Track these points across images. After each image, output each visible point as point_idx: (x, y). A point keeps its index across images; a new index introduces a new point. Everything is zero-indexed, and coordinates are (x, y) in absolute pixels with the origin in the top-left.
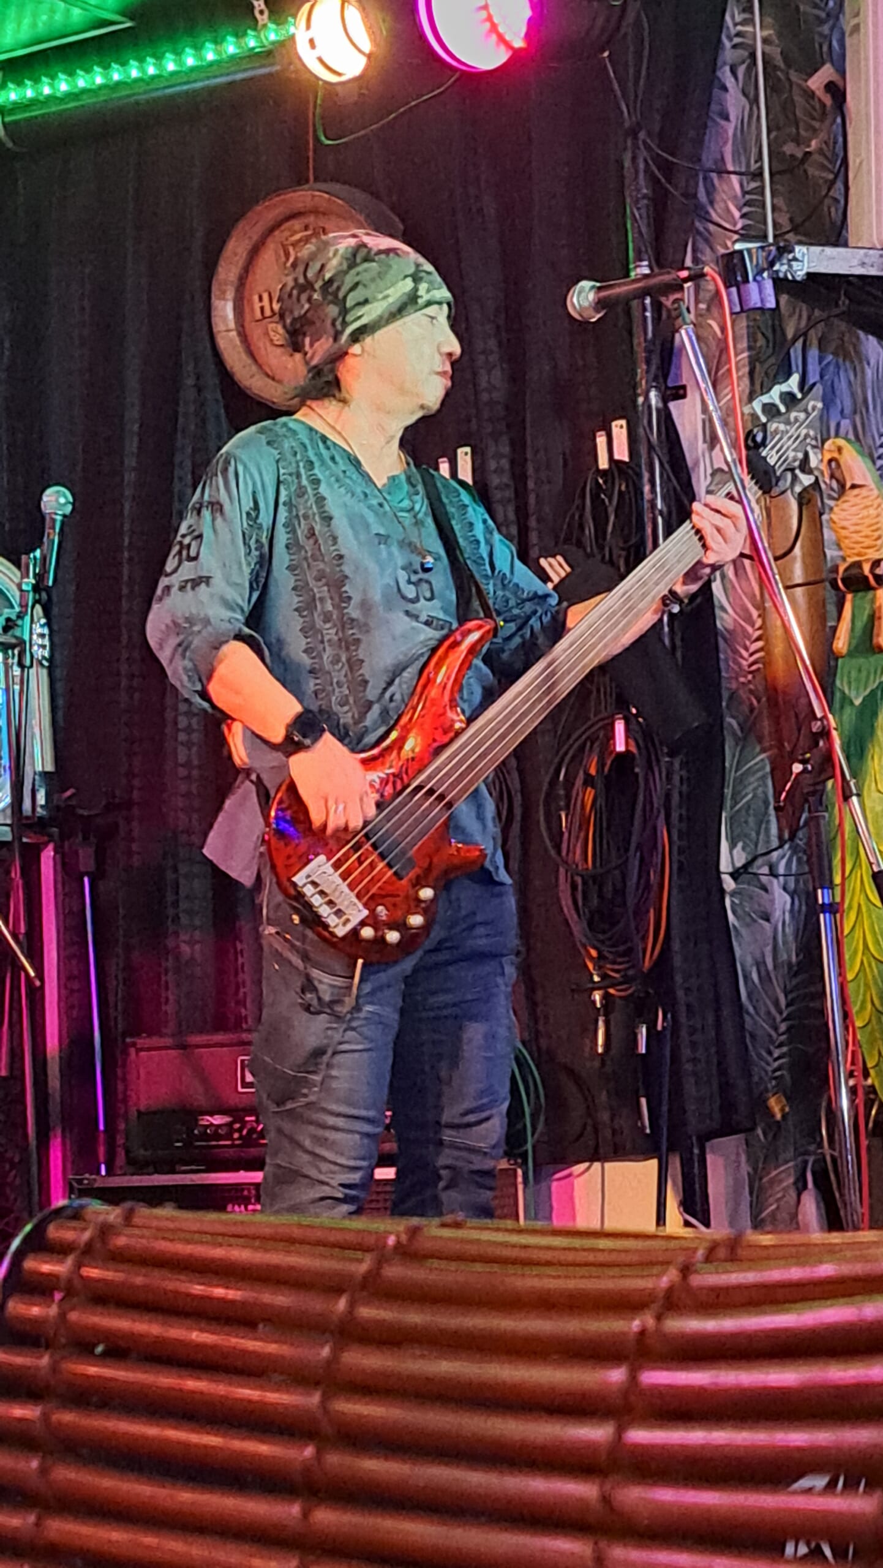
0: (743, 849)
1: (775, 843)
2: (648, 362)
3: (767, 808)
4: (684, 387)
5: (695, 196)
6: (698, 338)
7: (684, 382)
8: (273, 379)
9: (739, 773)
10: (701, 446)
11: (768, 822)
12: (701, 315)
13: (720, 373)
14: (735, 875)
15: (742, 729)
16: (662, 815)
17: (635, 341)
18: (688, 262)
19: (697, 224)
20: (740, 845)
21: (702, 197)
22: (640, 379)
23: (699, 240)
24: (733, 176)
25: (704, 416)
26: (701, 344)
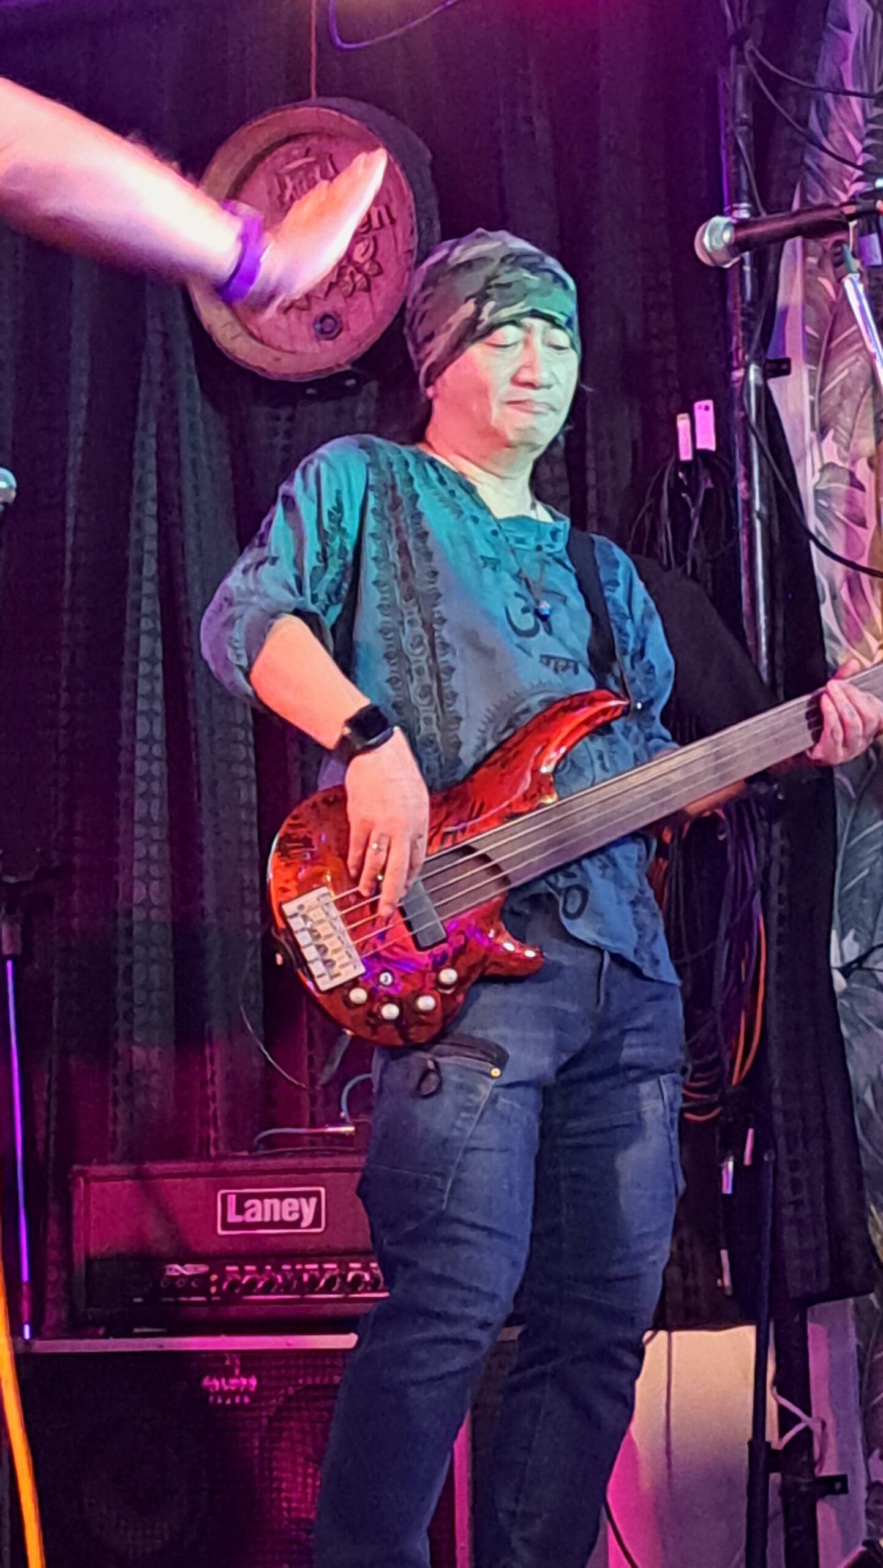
0: (856, 938)
2: (745, 326)
4: (788, 361)
5: (805, 123)
6: (808, 300)
7: (788, 355)
8: (261, 341)
9: (852, 843)
10: (809, 434)
12: (810, 272)
13: (834, 344)
14: (846, 971)
15: (856, 791)
16: (758, 896)
17: (730, 304)
18: (796, 205)
19: (808, 160)
20: (854, 934)
21: (814, 124)
22: (737, 349)
23: (810, 178)
24: (853, 100)
25: (812, 398)
26: (809, 308)
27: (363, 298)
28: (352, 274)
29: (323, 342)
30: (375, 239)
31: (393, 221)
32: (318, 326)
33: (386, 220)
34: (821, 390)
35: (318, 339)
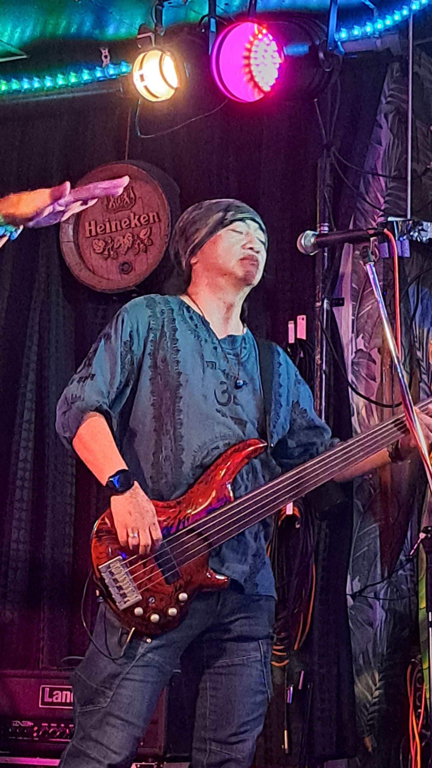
0: (359, 581)
1: (379, 578)
2: (324, 282)
3: (376, 556)
4: (343, 299)
5: (358, 188)
6: (354, 271)
7: (343, 296)
8: (94, 273)
9: (360, 534)
10: (351, 335)
11: (376, 566)
12: (356, 258)
13: (365, 293)
15: (364, 508)
16: (313, 556)
17: (317, 271)
18: (351, 227)
19: (358, 205)
20: (358, 578)
21: (362, 188)
22: (319, 292)
23: (358, 214)
24: (381, 178)
25: (353, 318)
26: (354, 274)
27: (143, 255)
28: (139, 245)
29: (123, 275)
30: (151, 228)
31: (160, 221)
32: (121, 267)
33: (157, 220)
34: (358, 314)
35: (120, 274)
